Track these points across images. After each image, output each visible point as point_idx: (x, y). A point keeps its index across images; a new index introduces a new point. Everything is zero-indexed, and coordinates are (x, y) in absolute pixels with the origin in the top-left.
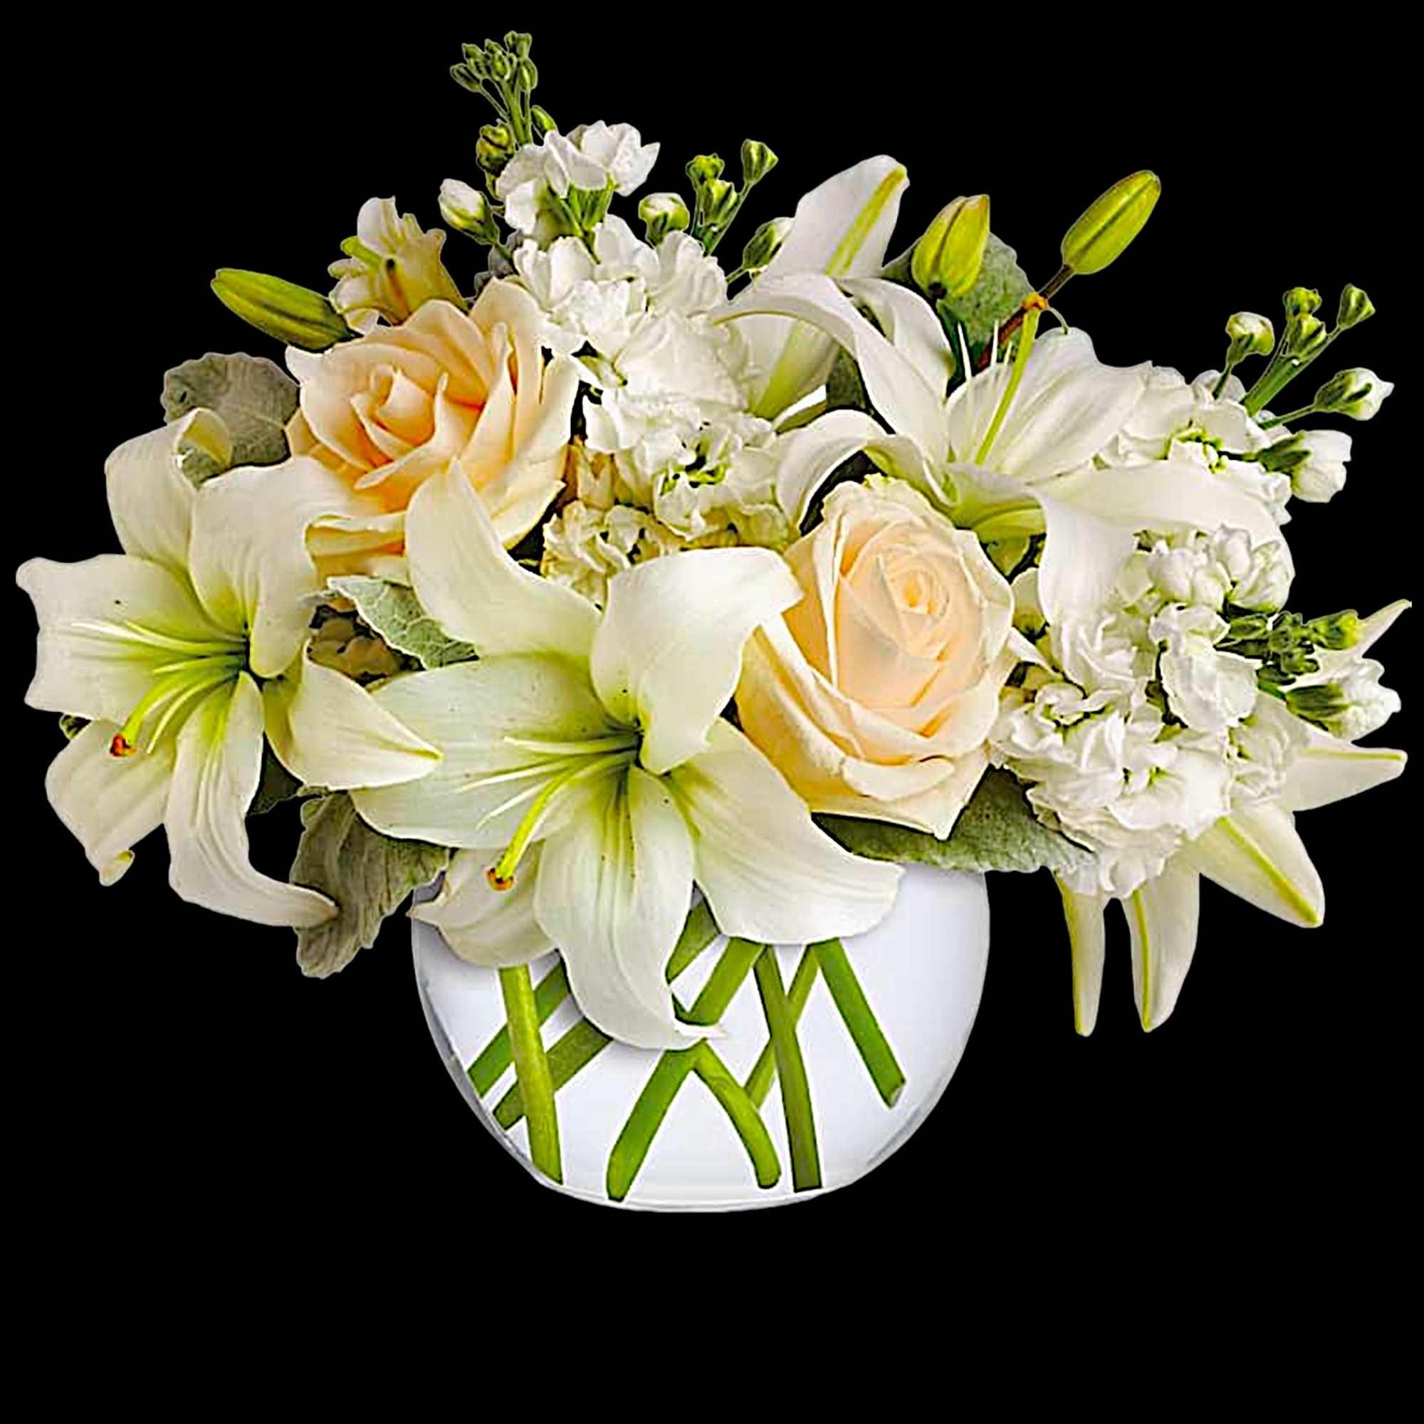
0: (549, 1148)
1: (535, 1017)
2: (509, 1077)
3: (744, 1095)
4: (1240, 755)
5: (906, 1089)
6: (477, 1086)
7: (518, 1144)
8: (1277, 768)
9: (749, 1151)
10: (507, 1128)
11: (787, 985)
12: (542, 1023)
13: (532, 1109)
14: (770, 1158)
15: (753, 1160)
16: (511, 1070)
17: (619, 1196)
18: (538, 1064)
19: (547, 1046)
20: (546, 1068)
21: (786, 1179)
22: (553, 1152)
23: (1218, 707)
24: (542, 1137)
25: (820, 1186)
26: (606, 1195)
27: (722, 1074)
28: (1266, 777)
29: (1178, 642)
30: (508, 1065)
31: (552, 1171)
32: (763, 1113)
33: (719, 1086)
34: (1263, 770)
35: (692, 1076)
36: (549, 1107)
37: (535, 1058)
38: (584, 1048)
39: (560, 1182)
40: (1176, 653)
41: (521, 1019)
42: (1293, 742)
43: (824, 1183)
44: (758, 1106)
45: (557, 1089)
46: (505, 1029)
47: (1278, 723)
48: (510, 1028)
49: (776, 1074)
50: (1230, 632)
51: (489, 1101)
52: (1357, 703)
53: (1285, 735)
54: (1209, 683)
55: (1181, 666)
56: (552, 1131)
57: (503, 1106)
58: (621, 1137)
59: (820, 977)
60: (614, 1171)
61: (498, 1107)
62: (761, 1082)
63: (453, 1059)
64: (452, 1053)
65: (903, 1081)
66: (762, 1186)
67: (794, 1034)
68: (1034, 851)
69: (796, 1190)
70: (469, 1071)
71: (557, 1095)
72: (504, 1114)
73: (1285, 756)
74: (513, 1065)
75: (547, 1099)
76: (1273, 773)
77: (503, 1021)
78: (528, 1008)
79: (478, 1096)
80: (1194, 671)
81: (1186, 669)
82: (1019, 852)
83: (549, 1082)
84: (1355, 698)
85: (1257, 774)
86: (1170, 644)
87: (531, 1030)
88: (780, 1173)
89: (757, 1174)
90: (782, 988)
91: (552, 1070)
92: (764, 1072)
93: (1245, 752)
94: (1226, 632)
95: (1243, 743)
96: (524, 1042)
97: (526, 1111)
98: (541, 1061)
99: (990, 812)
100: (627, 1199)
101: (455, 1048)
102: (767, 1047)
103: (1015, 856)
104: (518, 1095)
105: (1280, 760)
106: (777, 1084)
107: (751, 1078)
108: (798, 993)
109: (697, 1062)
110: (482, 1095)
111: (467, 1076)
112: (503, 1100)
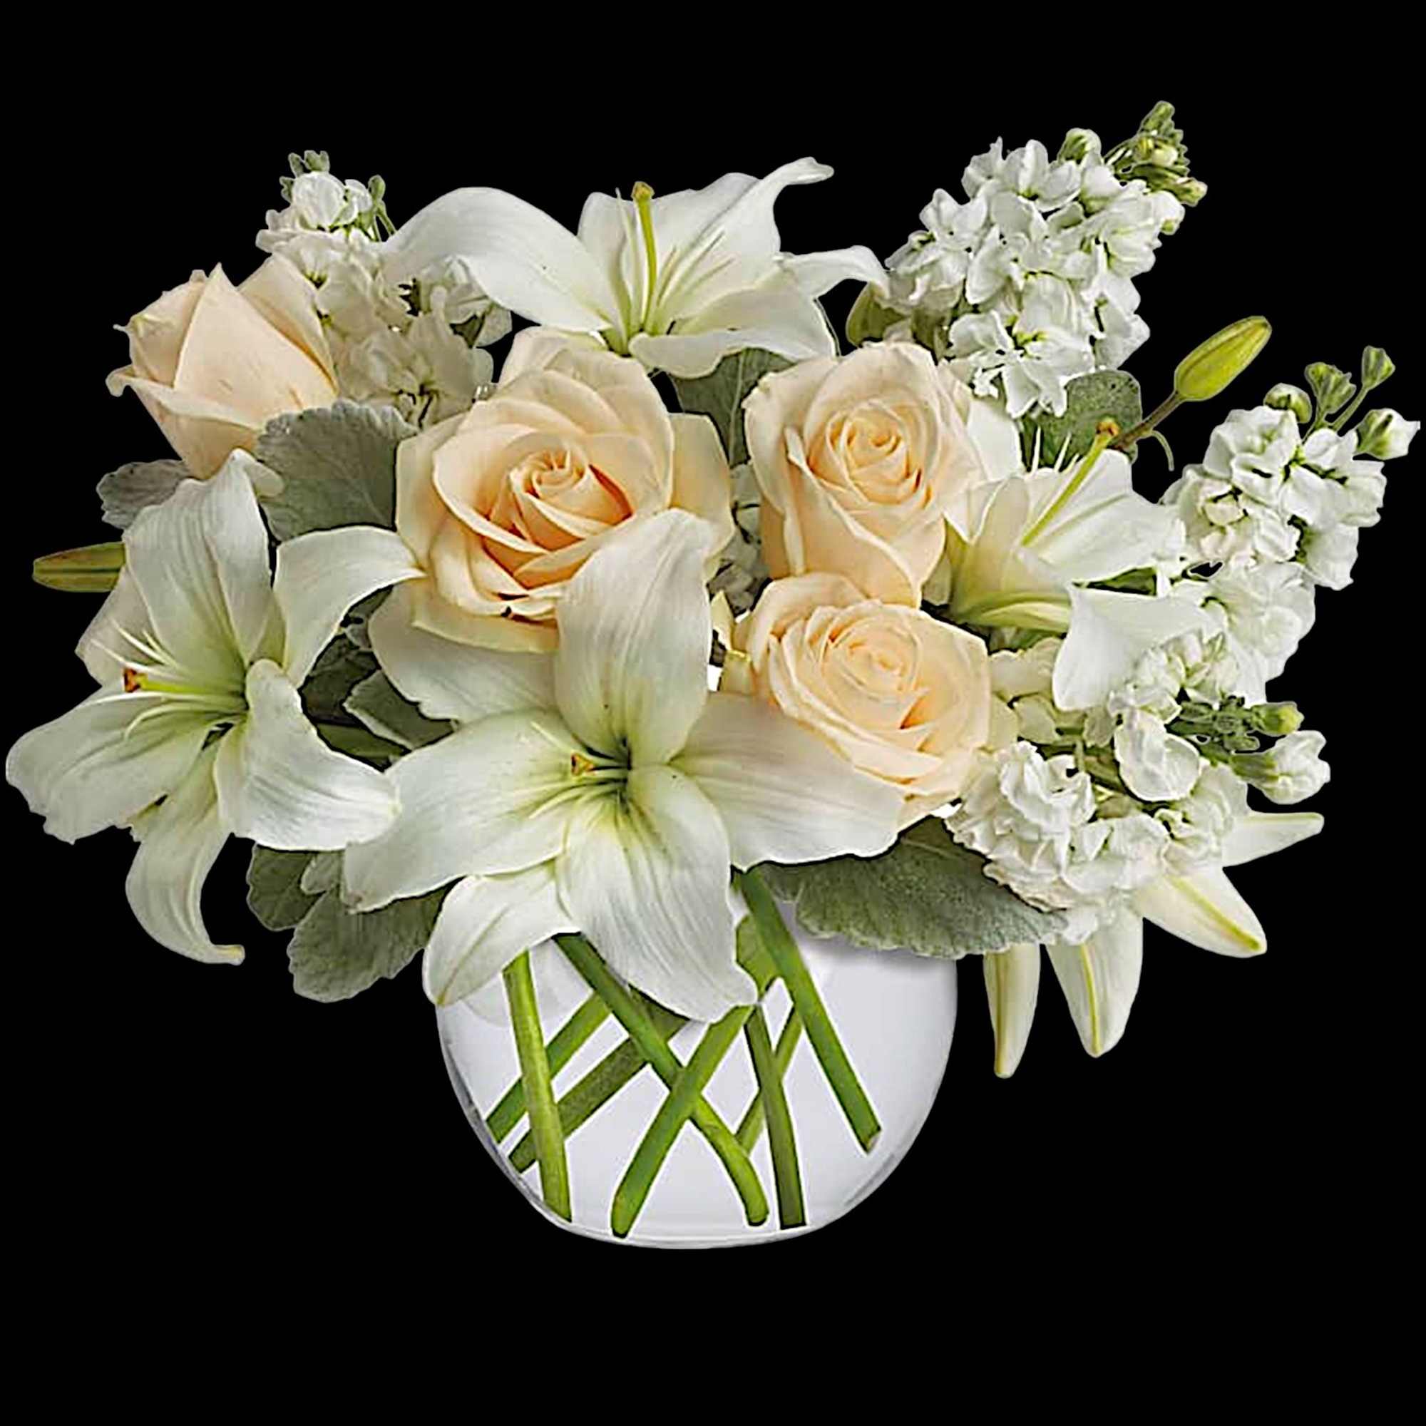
0: (560, 1192)
1: (546, 1070)
2: (523, 1125)
3: (735, 1142)
4: (1185, 820)
5: (882, 1136)
6: (495, 1134)
7: (531, 1186)
8: (1216, 832)
9: (741, 1194)
10: (521, 1171)
11: (774, 1042)
12: (552, 1076)
13: (544, 1155)
14: (759, 1200)
15: (744, 1201)
16: (525, 1119)
17: (621, 1232)
18: (549, 1113)
19: (558, 1098)
20: (557, 1116)
21: (774, 1218)
22: (563, 1196)
23: (1164, 778)
24: (554, 1180)
25: (803, 1224)
26: (610, 1232)
27: (716, 1123)
28: (1206, 841)
29: (1132, 715)
30: (522, 1114)
31: (563, 1210)
32: (752, 1159)
33: (712, 1134)
34: (1205, 835)
35: (688, 1124)
36: (560, 1153)
37: (547, 1108)
38: (591, 1099)
39: (569, 1220)
40: (1130, 726)
41: (535, 1073)
42: (1233, 812)
43: (808, 1220)
44: (749, 1151)
45: (567, 1134)
46: (520, 1081)
47: (1221, 793)
48: (524, 1080)
49: (764, 1123)
50: (1182, 712)
51: (505, 1148)
52: (1288, 775)
53: (1226, 804)
54: (1156, 756)
55: (1133, 740)
56: (562, 1173)
57: (518, 1151)
58: (625, 1179)
59: (804, 1035)
60: (618, 1210)
61: (514, 1151)
62: (750, 1128)
63: (472, 1109)
64: (471, 1102)
65: (879, 1129)
66: (751, 1224)
67: (780, 1085)
68: (1003, 931)
69: (783, 1227)
70: (488, 1120)
71: (567, 1142)
72: (519, 1160)
73: (1225, 822)
74: (526, 1114)
75: (557, 1145)
76: (1214, 838)
77: (519, 1074)
78: (541, 1064)
79: (494, 1141)
80: (1145, 744)
81: (1137, 740)
82: (989, 935)
83: (559, 1129)
84: (1285, 770)
85: (1198, 838)
86: (1125, 718)
87: (542, 1081)
88: (767, 1212)
89: (747, 1212)
90: (770, 1043)
91: (562, 1118)
92: (754, 1122)
93: (1188, 818)
94: (1177, 713)
95: (1186, 809)
96: (537, 1094)
97: (539, 1155)
98: (552, 1110)
99: (963, 895)
100: (630, 1234)
101: (475, 1100)
102: (756, 1099)
103: (986, 939)
104: (532, 1142)
105: (1221, 826)
106: (765, 1131)
107: (741, 1127)
108: (784, 1051)
109: (694, 1113)
110: (499, 1142)
111: (485, 1125)
112: (518, 1146)
